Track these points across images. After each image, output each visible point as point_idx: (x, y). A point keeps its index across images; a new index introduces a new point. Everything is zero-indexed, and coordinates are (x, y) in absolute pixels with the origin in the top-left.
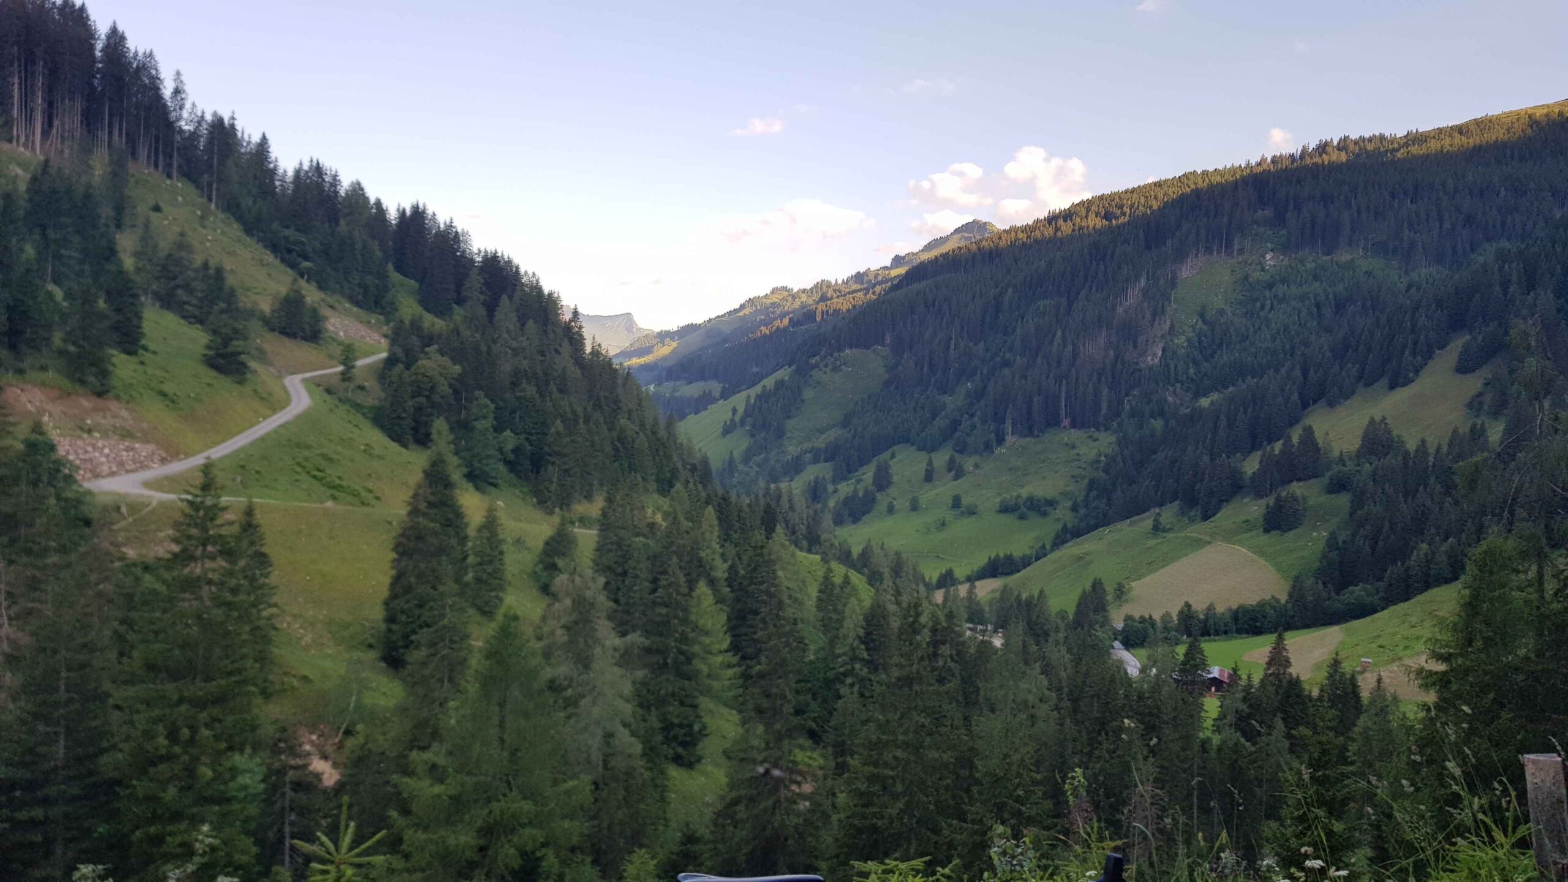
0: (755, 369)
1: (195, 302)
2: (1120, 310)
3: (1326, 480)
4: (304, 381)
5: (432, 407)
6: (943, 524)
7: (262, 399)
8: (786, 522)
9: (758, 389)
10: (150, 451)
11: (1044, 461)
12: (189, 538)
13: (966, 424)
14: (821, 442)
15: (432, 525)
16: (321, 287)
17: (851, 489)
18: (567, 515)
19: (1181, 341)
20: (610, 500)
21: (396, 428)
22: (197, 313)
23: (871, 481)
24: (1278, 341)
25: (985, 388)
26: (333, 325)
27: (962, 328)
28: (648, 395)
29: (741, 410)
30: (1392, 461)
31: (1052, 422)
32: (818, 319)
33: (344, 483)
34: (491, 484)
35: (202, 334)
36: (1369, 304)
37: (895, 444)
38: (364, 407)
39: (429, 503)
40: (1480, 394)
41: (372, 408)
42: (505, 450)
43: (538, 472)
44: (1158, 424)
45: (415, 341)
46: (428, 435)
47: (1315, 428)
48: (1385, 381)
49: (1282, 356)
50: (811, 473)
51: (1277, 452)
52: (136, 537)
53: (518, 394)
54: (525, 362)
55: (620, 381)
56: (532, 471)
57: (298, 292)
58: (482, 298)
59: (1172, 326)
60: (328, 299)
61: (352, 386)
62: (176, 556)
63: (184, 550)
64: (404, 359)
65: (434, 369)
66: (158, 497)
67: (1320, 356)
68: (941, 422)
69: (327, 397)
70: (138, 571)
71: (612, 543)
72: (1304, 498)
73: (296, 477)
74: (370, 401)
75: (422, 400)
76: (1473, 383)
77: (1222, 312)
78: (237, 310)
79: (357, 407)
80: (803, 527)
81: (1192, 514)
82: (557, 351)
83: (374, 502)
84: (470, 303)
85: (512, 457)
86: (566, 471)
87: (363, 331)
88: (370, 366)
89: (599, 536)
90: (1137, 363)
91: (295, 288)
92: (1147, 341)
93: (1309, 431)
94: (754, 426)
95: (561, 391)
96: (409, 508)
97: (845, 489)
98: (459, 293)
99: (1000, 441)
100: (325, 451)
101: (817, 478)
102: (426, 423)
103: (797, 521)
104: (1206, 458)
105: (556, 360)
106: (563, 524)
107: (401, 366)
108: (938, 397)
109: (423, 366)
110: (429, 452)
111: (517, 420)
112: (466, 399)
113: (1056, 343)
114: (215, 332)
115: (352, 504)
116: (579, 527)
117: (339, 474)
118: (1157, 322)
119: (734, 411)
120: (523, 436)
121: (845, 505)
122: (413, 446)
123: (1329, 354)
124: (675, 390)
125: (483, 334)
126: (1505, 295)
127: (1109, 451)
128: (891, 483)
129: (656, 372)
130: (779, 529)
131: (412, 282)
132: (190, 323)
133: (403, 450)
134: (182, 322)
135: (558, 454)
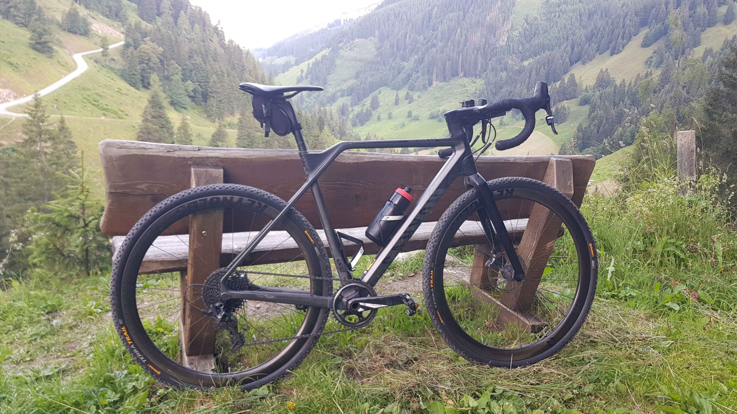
0: (311, 50)
1: (21, 15)
2: (488, 18)
3: (579, 99)
4: (83, 56)
5: (150, 69)
6: (404, 125)
7: (63, 65)
8: (329, 125)
9: (313, 60)
10: (8, 93)
11: (451, 94)
12: (32, 131)
13: (414, 76)
14: (345, 86)
15: (155, 127)
16: (87, 7)
17: (360, 109)
18: (222, 123)
19: (516, 33)
20: (243, 114)
21: (133, 80)
22: (23, 21)
23: (369, 105)
24: (561, 33)
25: (423, 58)
26: (95, 27)
27: (413, 28)
28: (258, 62)
29: (305, 70)
30: (609, 90)
31: (455, 74)
32: (342, 23)
33: (109, 108)
34: (183, 107)
35: (28, 32)
36: (604, 14)
37: (380, 87)
38: (115, 69)
39: (152, 116)
40: (651, 57)
41: (119, 70)
42: (188, 90)
43: (206, 102)
44: (504, 74)
45: (138, 35)
46: (149, 84)
47: (575, 75)
48: (609, 52)
49: (562, 40)
50: (341, 101)
51: (557, 87)
52: (7, 136)
53: (193, 62)
54: (195, 45)
55: (244, 56)
56: (203, 101)
57: (75, 10)
58: (170, 12)
59: (512, 26)
60: (91, 14)
61: (108, 59)
62: (26, 141)
63: (30, 138)
64: (133, 45)
65: (149, 49)
66: (15, 115)
67: (580, 40)
68: (402, 76)
69: (95, 64)
70: (10, 152)
71: (245, 135)
72: (569, 108)
73: (85, 104)
74: (118, 67)
75: (145, 65)
76: (649, 52)
77: (536, 19)
78: (44, 19)
79: (112, 69)
80: (338, 128)
81: (518, 117)
82: (211, 40)
83: (125, 117)
84: (165, 15)
85: (192, 94)
86: (220, 101)
87: (111, 30)
88: (116, 49)
89: (239, 132)
90: (495, 44)
91: (73, 7)
92: (500, 33)
93: (573, 76)
94: (312, 79)
95: (215, 61)
96: (142, 119)
97: (357, 109)
98: (158, 9)
99: (430, 84)
100: (98, 92)
101: (343, 104)
102: (147, 77)
103: (334, 125)
104: (525, 90)
105: (211, 45)
106: (220, 126)
107: (132, 48)
108: (401, 63)
109: (144, 48)
110: (149, 91)
111: (193, 75)
112: (167, 65)
113: (457, 35)
114: (34, 31)
115: (114, 118)
116: (229, 129)
117: (106, 103)
118: (505, 24)
119: (302, 71)
120: (197, 83)
121: (357, 117)
122: (142, 89)
123: (584, 39)
124: (272, 61)
125: (173, 31)
126: (666, 9)
127: (481, 88)
128: (379, 106)
129: (262, 52)
130: (326, 128)
131: (134, 4)
132: (20, 27)
133: (137, 91)
134: (16, 26)
135: (215, 92)
